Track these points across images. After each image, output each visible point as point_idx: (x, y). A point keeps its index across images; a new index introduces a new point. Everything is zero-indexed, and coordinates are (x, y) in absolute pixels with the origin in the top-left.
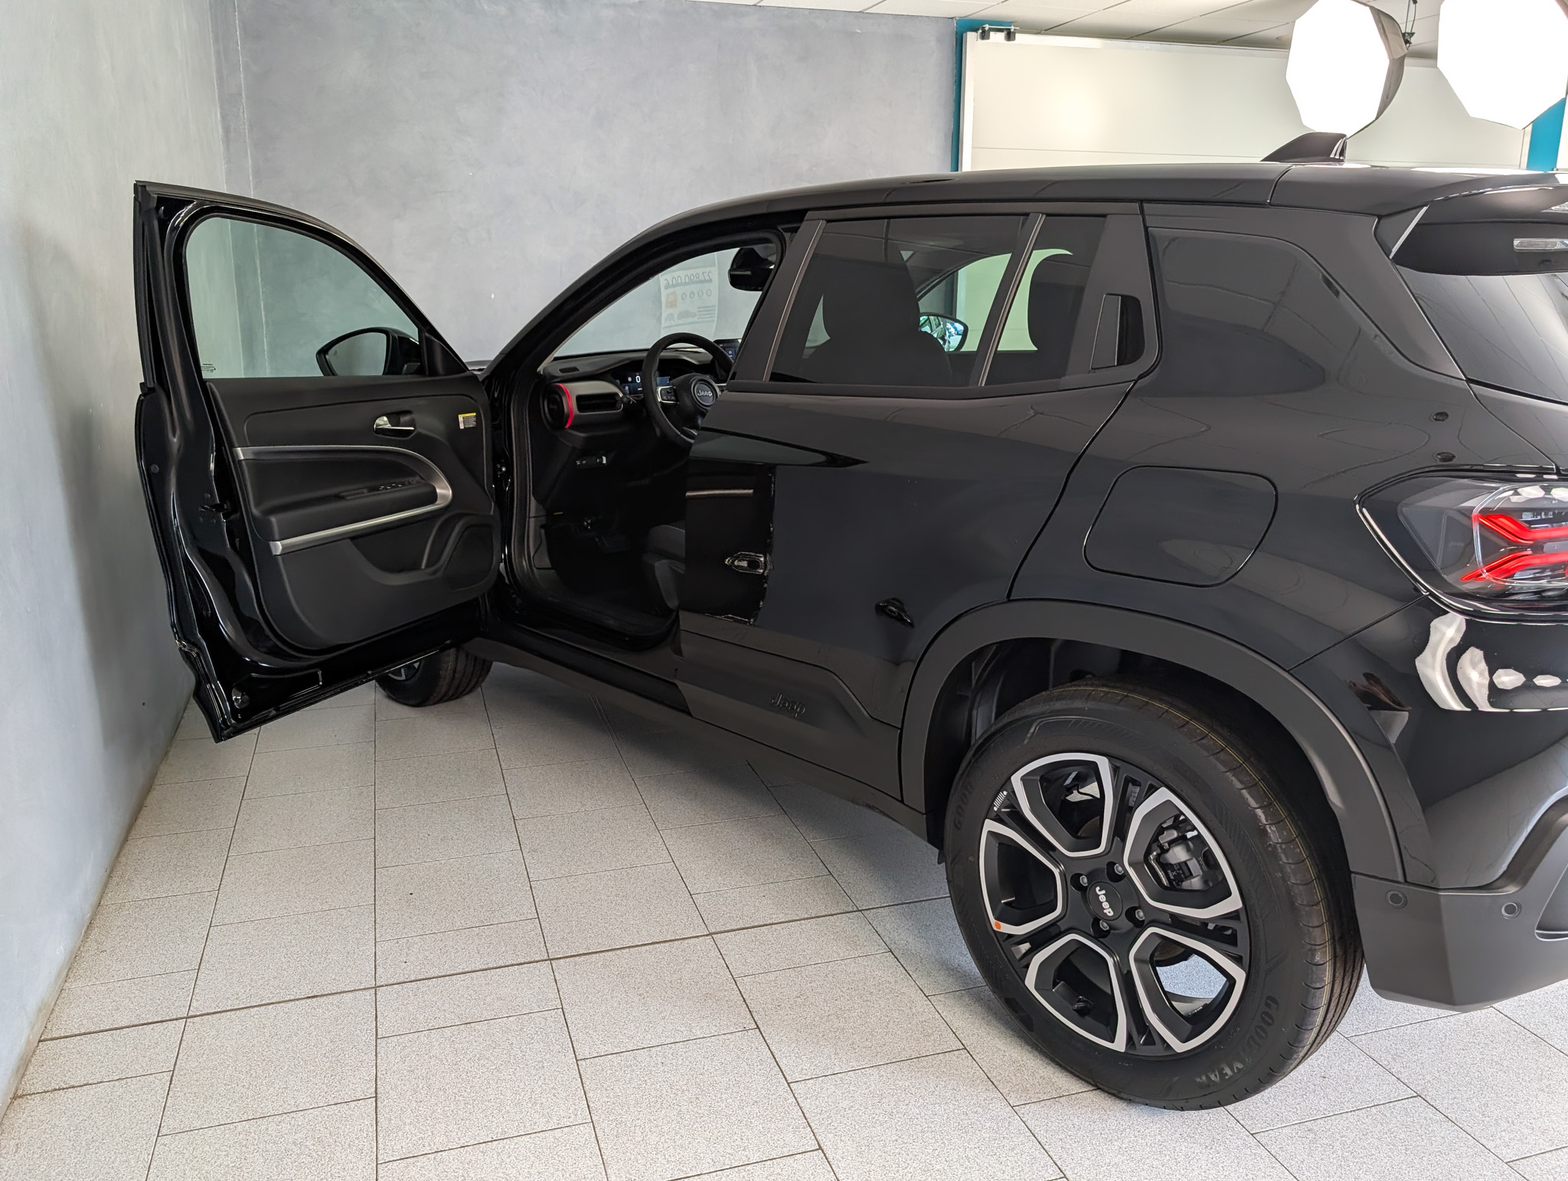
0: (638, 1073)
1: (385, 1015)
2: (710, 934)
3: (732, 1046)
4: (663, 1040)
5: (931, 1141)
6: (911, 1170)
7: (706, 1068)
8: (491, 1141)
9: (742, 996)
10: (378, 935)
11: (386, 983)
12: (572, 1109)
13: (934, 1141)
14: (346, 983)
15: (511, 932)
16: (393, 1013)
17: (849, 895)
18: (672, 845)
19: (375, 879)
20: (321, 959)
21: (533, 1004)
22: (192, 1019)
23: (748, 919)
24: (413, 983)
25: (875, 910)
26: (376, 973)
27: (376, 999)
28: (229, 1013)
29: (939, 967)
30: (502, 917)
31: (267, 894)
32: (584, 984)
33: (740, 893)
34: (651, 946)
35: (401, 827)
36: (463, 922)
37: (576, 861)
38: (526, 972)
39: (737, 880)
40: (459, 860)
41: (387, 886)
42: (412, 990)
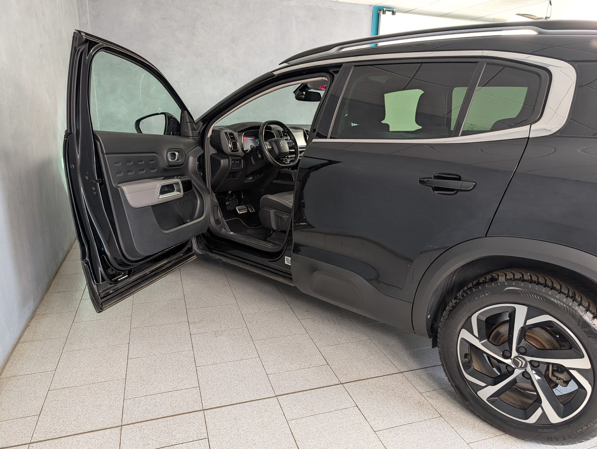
1: (124, 443)
9: (291, 431)
14: (108, 423)
15: (187, 394)
16: (128, 441)
17: (336, 375)
18: (259, 348)
19: (127, 364)
20: (98, 409)
21: (194, 436)
22: (32, 444)
23: (292, 388)
24: (139, 424)
25: (348, 383)
26: (122, 418)
27: (121, 433)
28: (50, 441)
29: (379, 415)
30: (183, 386)
31: (77, 373)
32: (218, 424)
33: (289, 374)
34: (249, 403)
35: (141, 337)
36: (165, 388)
37: (217, 356)
38: (192, 417)
39: (287, 367)
40: (165, 355)
41: (132, 369)
42: (138, 428)
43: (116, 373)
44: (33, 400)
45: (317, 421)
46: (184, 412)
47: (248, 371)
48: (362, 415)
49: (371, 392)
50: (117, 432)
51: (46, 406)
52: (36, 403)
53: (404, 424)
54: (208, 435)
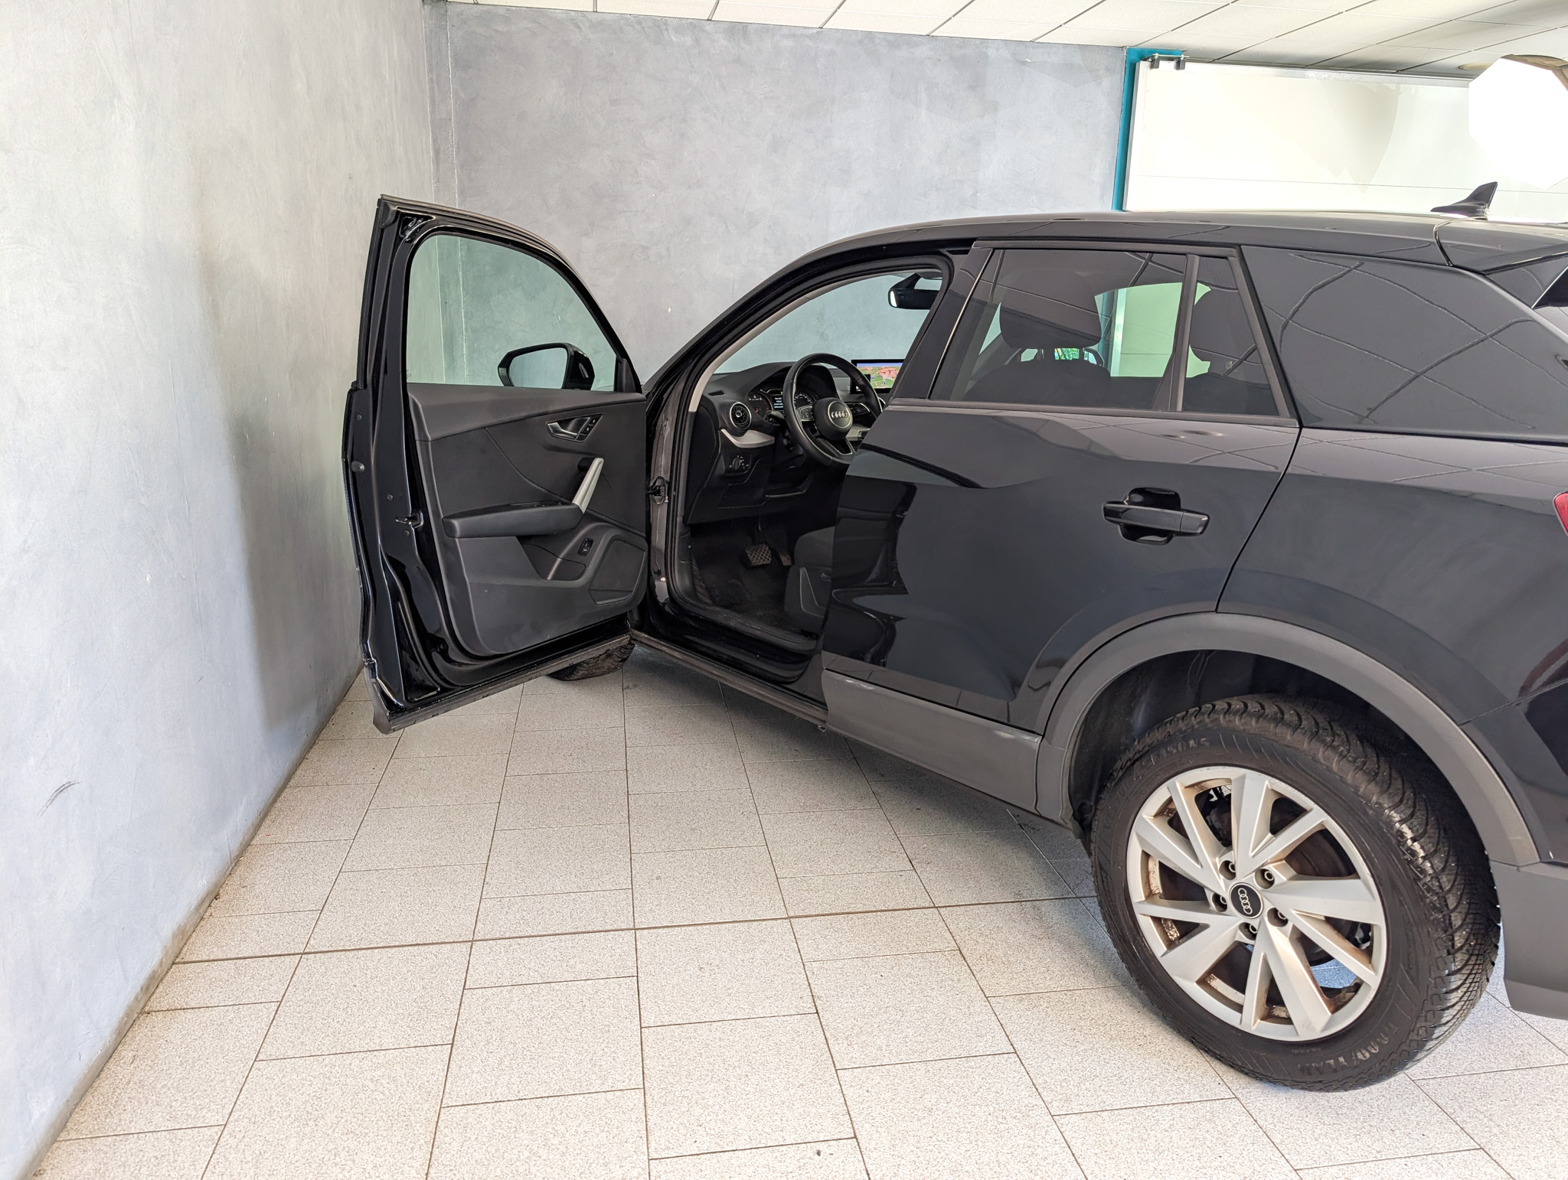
0: (696, 1045)
1: (476, 967)
2: (789, 918)
3: (788, 1028)
4: (725, 1016)
5: (965, 1141)
6: (940, 1169)
7: (760, 1047)
8: (548, 1097)
9: (808, 980)
10: (484, 893)
11: (482, 938)
12: (628, 1073)
13: (968, 1142)
14: (447, 935)
15: (605, 900)
16: (483, 967)
17: (928, 891)
18: (768, 829)
19: (492, 839)
20: (430, 911)
21: (611, 971)
22: (306, 956)
23: (826, 906)
24: (507, 940)
25: (951, 908)
26: (475, 928)
27: (471, 952)
28: (339, 953)
29: (1006, 970)
30: (599, 884)
31: (395, 847)
32: (662, 955)
34: (730, 925)
35: (526, 793)
36: (563, 886)
37: (676, 837)
38: (610, 939)
40: (571, 828)
41: (502, 848)
42: (504, 947)
44: (309, 884)
46: (595, 930)
47: (739, 870)
48: (967, 967)
49: (998, 927)
50: (464, 950)
51: (334, 898)
52: (316, 892)
53: (1056, 990)
54: (639, 971)
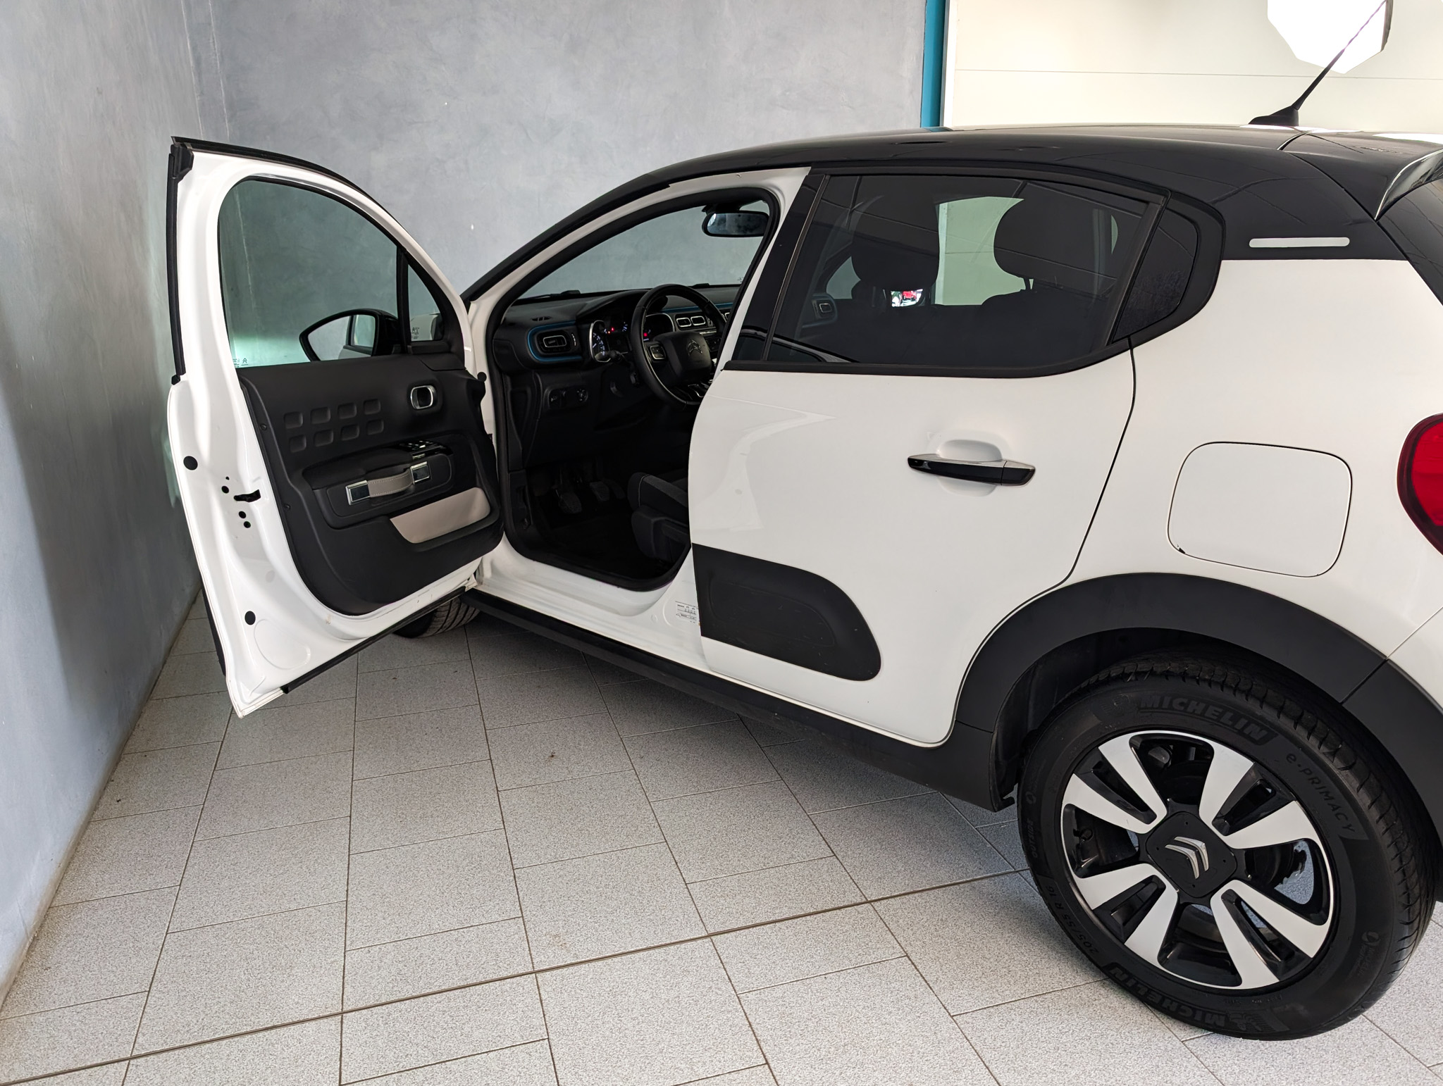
1: (351, 1052)
11: (354, 1007)
14: (310, 1008)
15: (493, 936)
16: (360, 1049)
17: (856, 881)
18: (664, 820)
19: (348, 867)
20: (285, 975)
21: (515, 1035)
22: (135, 1060)
23: (749, 915)
24: (384, 1007)
25: (885, 901)
26: (343, 994)
27: (342, 1029)
28: (177, 1052)
29: (962, 976)
30: (483, 915)
31: (232, 890)
32: (572, 1005)
33: (739, 880)
34: (645, 953)
35: (379, 801)
36: (441, 922)
37: (562, 841)
38: (508, 989)
39: (735, 864)
40: (439, 842)
41: (362, 878)
42: (382, 1017)
43: (323, 888)
44: (131, 955)
45: (810, 994)
46: (488, 979)
47: (640, 877)
48: (921, 978)
49: (942, 920)
50: (333, 1027)
51: (163, 971)
52: (140, 964)
53: (1023, 997)
54: (549, 1030)
